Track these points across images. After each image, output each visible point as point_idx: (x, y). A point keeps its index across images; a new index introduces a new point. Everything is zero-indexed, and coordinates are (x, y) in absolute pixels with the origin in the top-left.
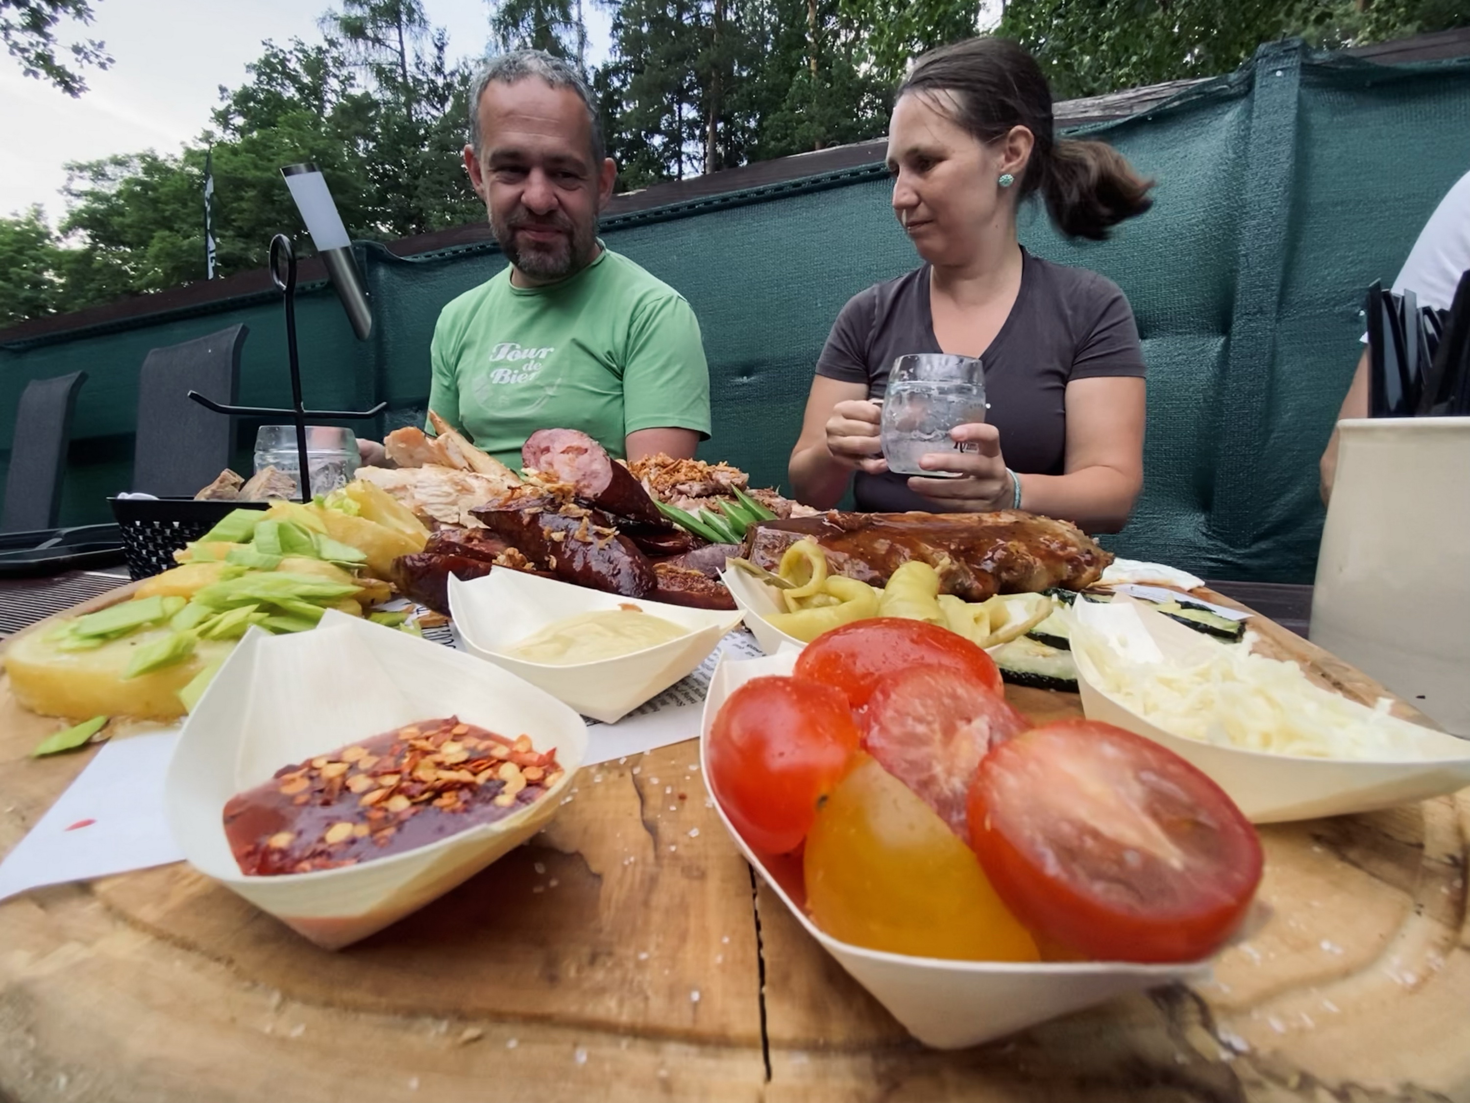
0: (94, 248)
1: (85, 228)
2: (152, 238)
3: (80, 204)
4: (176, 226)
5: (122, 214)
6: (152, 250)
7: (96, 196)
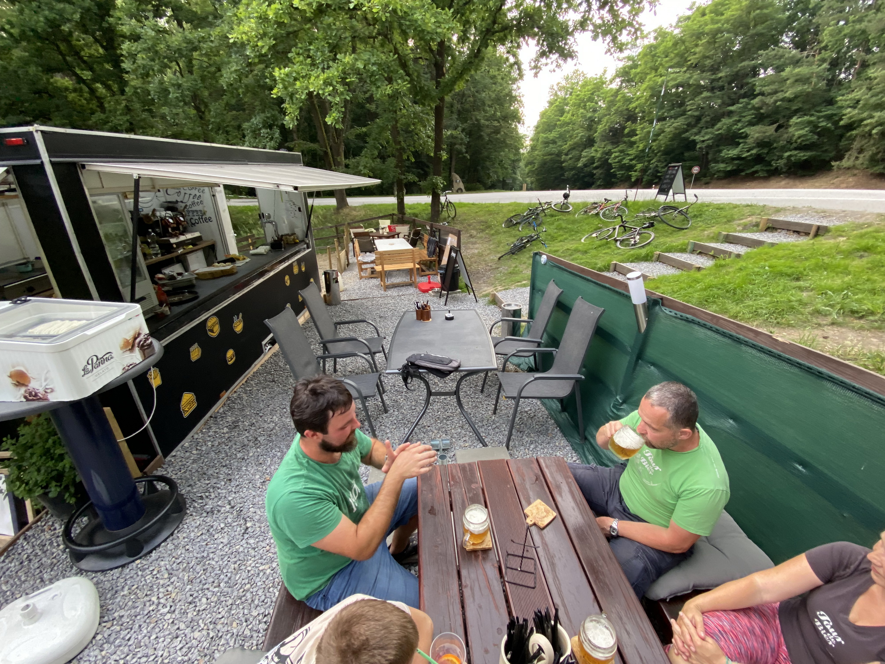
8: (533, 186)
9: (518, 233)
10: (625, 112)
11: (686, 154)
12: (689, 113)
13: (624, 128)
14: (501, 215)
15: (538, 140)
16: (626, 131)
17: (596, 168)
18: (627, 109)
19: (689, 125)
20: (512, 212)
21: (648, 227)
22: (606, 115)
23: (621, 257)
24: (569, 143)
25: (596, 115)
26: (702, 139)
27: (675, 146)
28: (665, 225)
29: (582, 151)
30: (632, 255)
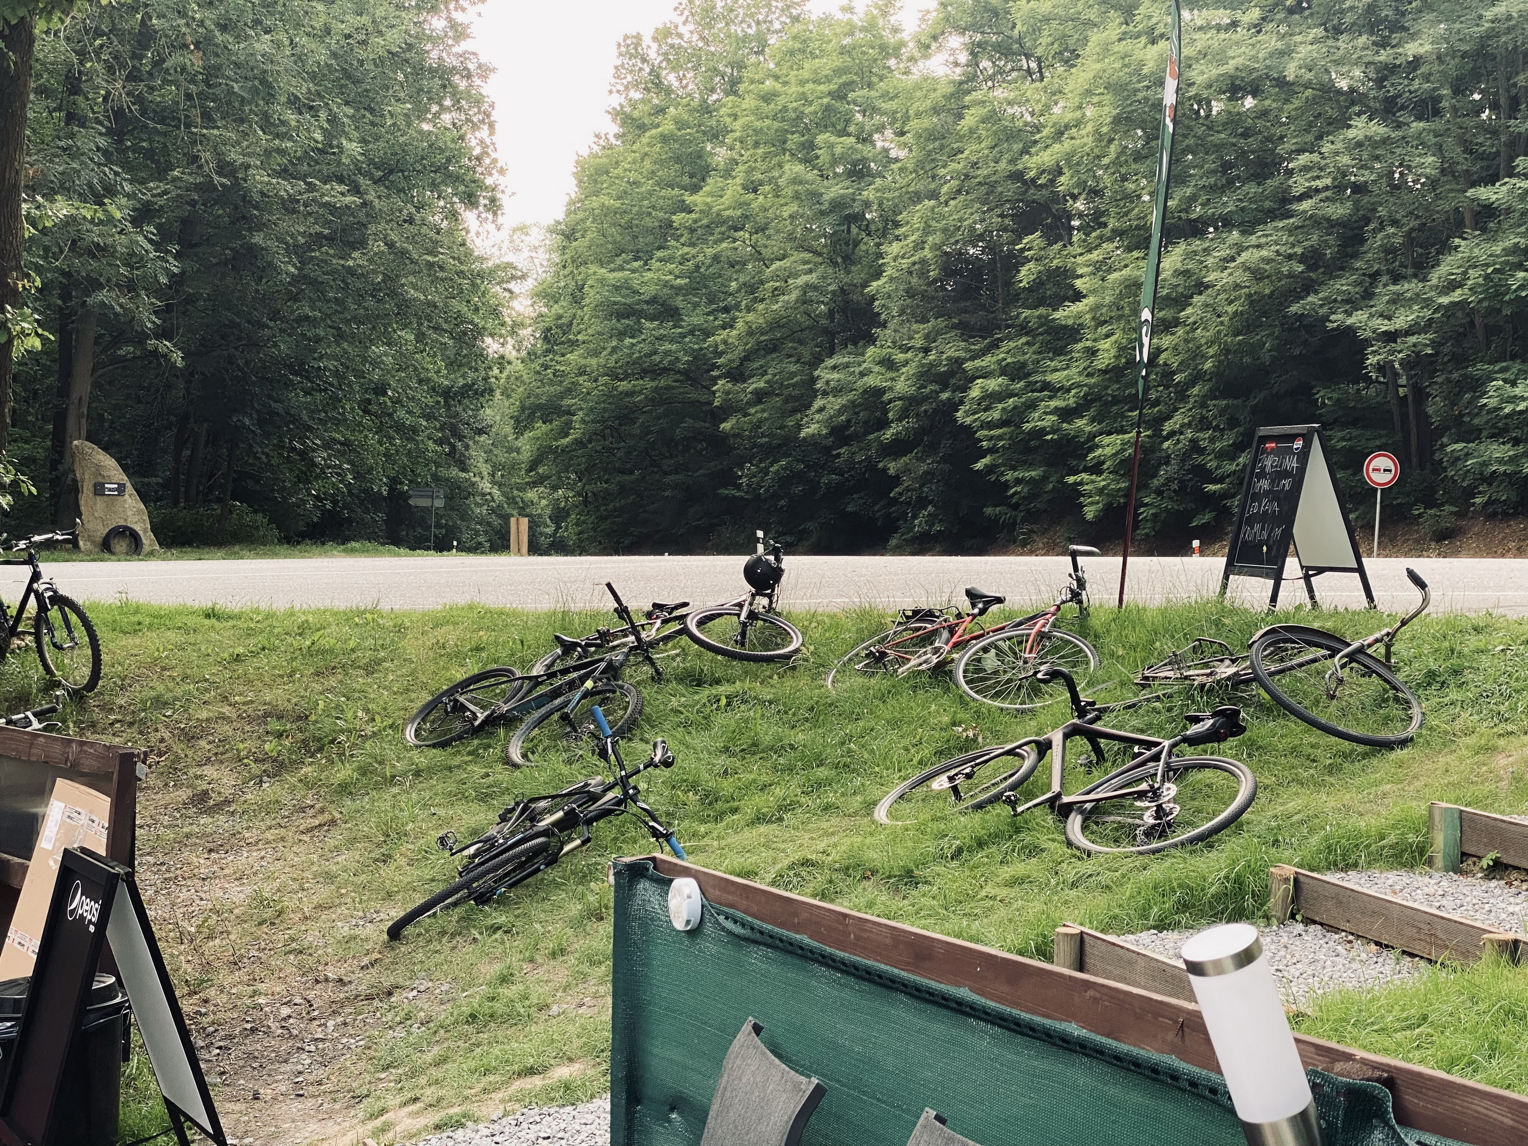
8: (569, 531)
9: (501, 774)
10: (1010, 189)
11: (1324, 396)
12: (1306, 205)
13: (1014, 262)
14: (393, 674)
15: (577, 299)
16: (1026, 275)
17: (898, 448)
18: (1018, 176)
19: (1312, 259)
20: (458, 656)
21: (1213, 736)
22: (917, 198)
23: (1100, 902)
24: (744, 320)
25: (869, 194)
26: (1385, 326)
27: (1266, 357)
28: (1295, 726)
29: (817, 361)
30: (1160, 890)
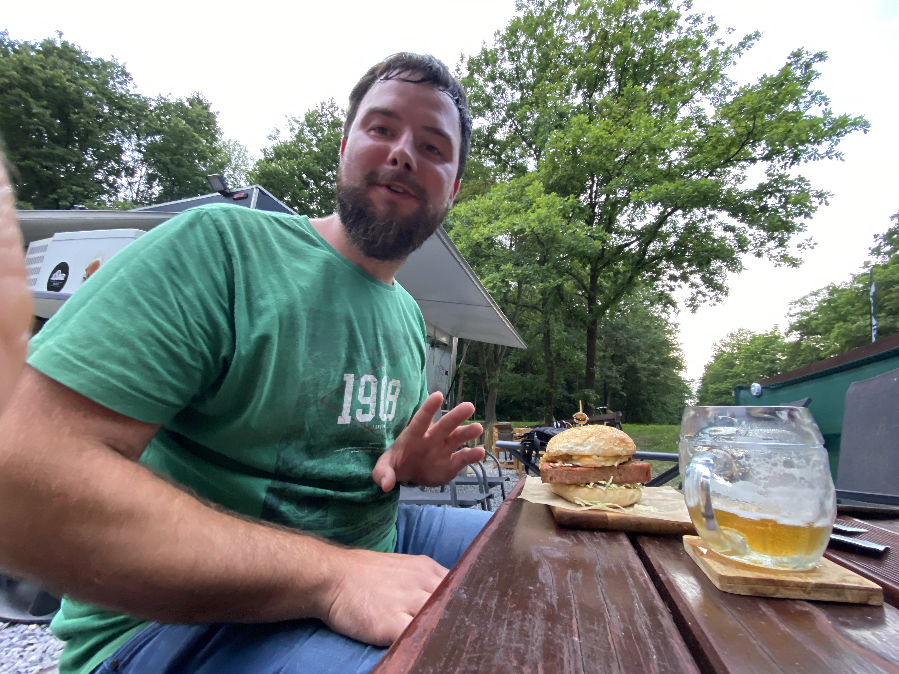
0: (801, 339)
1: (797, 330)
2: (833, 328)
3: (794, 320)
4: (848, 319)
5: (817, 319)
6: (833, 334)
7: (803, 314)
